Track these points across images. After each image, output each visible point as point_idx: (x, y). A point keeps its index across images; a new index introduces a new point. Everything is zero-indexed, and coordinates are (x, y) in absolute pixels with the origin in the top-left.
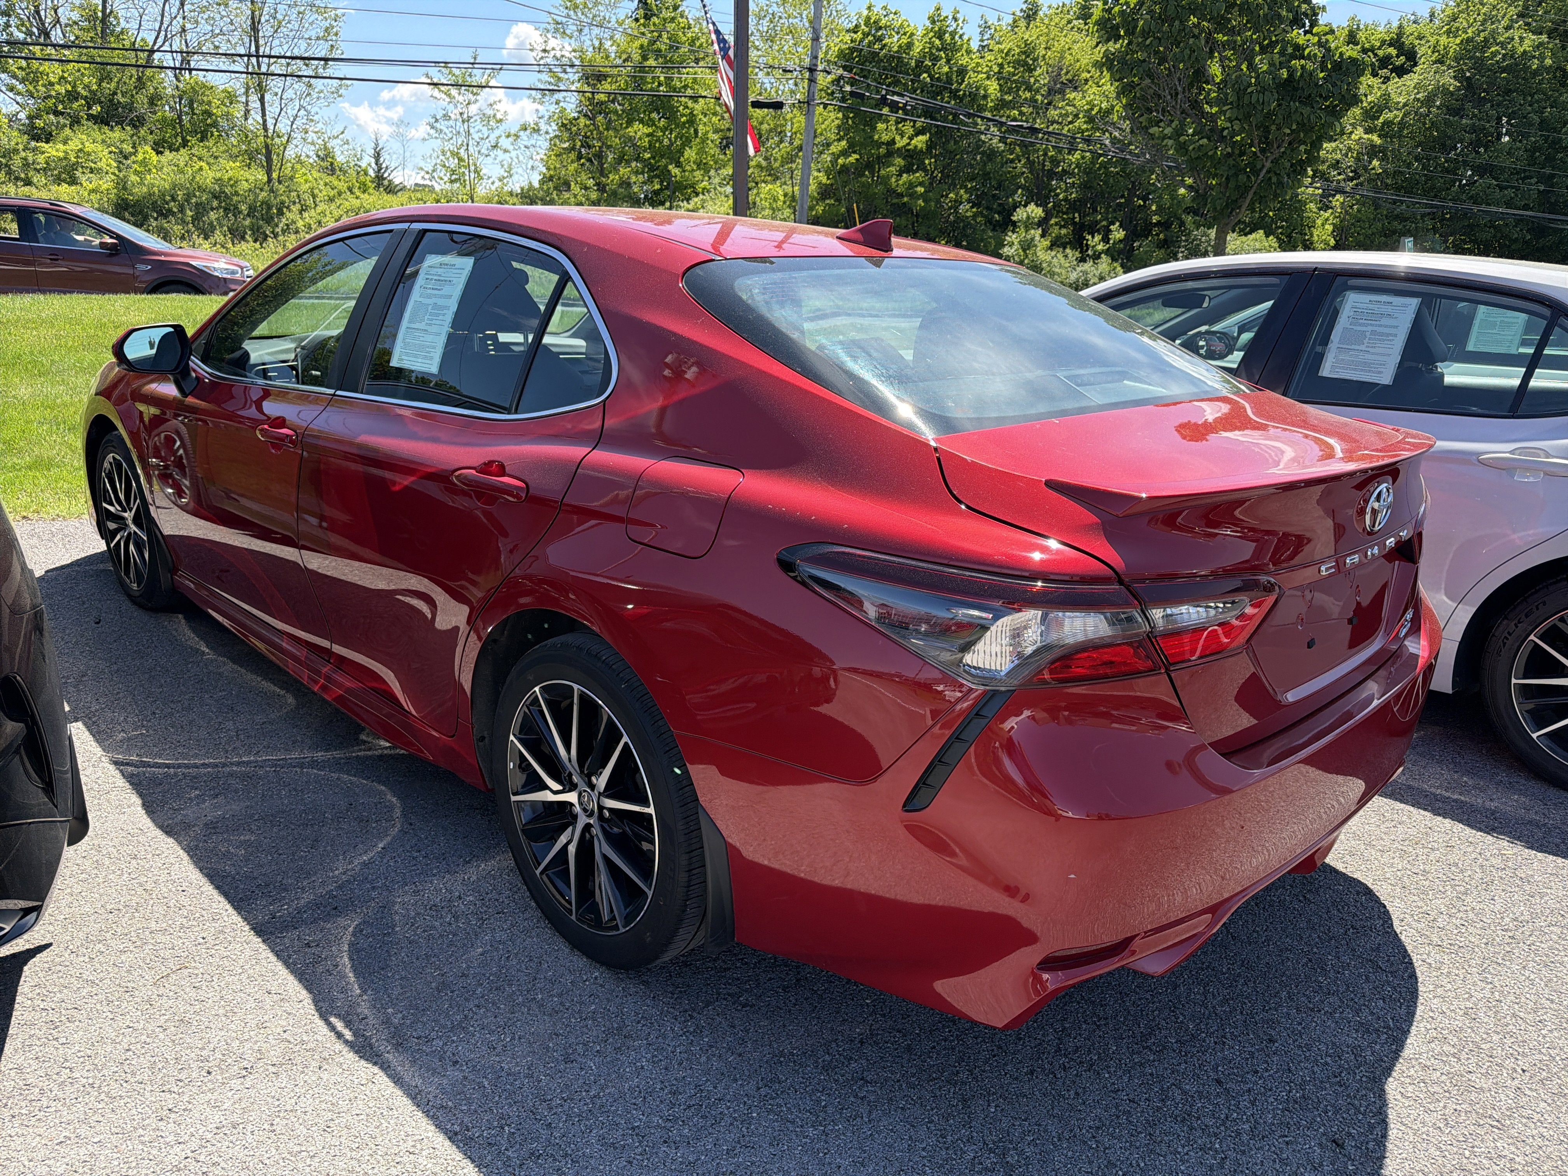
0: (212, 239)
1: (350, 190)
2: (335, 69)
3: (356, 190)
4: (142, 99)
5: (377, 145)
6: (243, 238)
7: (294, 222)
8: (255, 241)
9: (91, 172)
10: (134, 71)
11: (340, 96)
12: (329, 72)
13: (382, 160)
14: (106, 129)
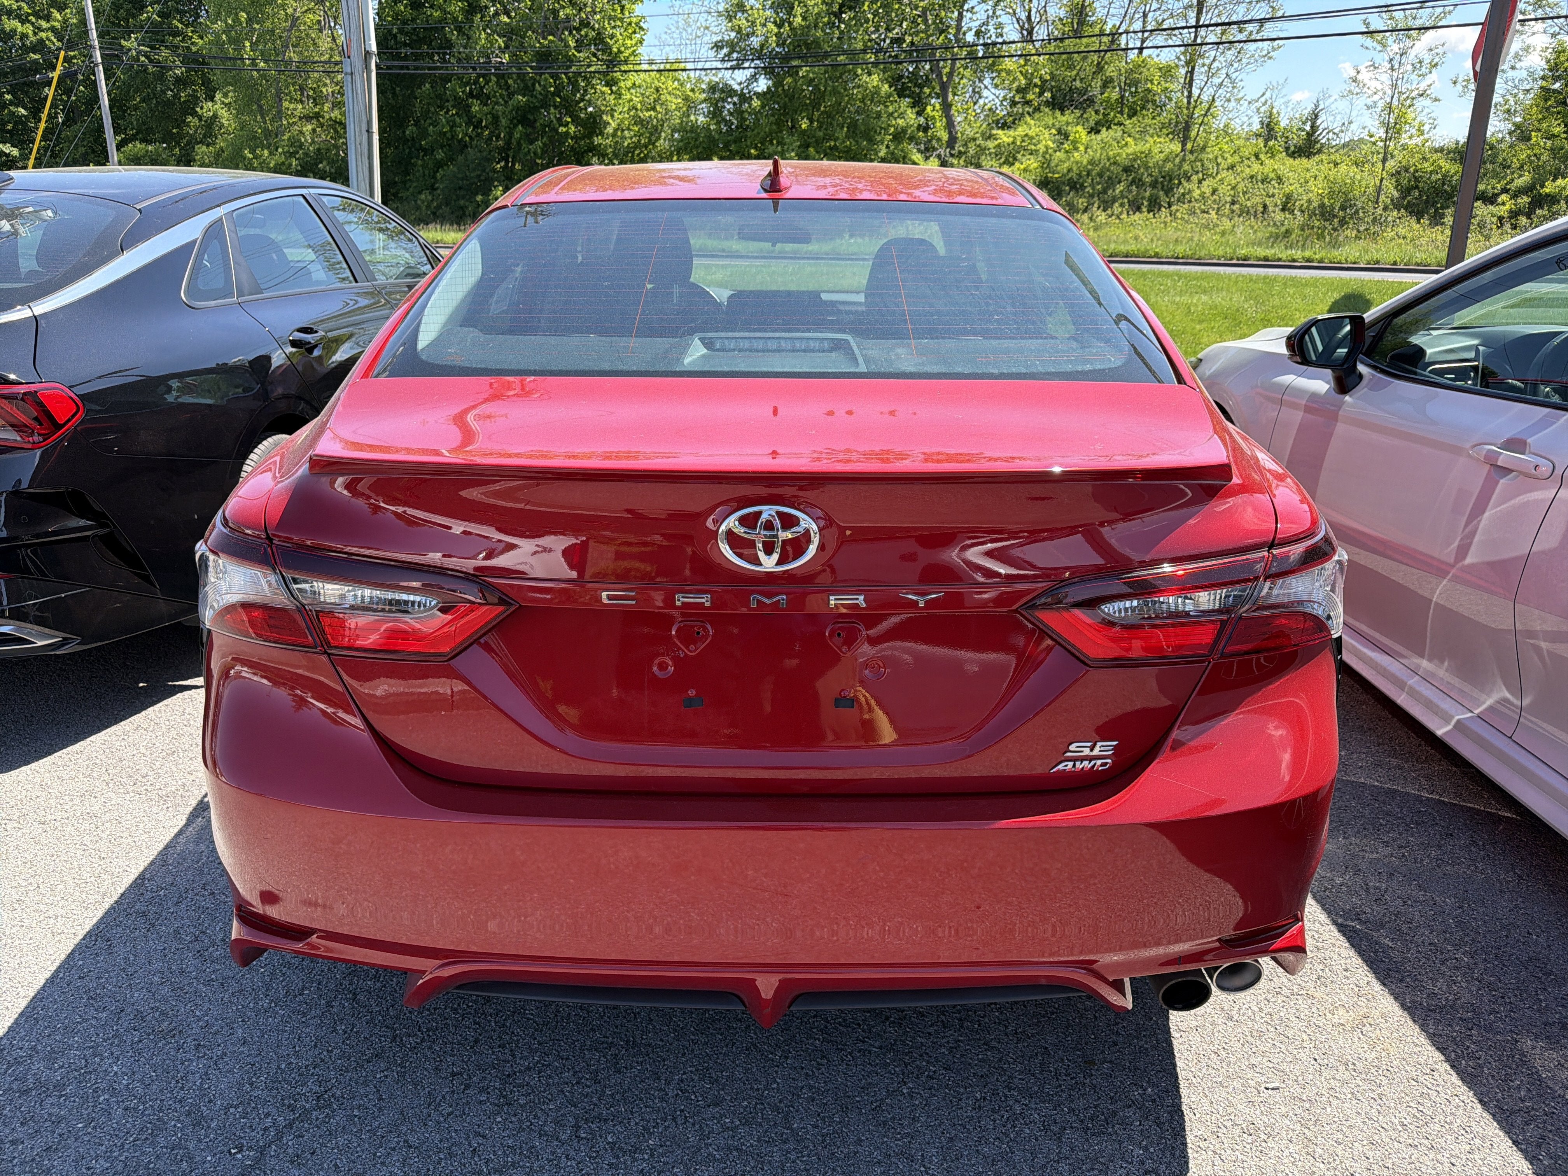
0: (1109, 211)
1: (1257, 156)
2: (1270, 30)
3: (1262, 156)
4: (1098, 83)
5: (1317, 106)
6: (1138, 209)
7: (1190, 191)
8: (1149, 212)
9: (1031, 154)
10: (1095, 57)
11: (1270, 58)
12: (1265, 34)
13: (1319, 122)
14: (1058, 113)
